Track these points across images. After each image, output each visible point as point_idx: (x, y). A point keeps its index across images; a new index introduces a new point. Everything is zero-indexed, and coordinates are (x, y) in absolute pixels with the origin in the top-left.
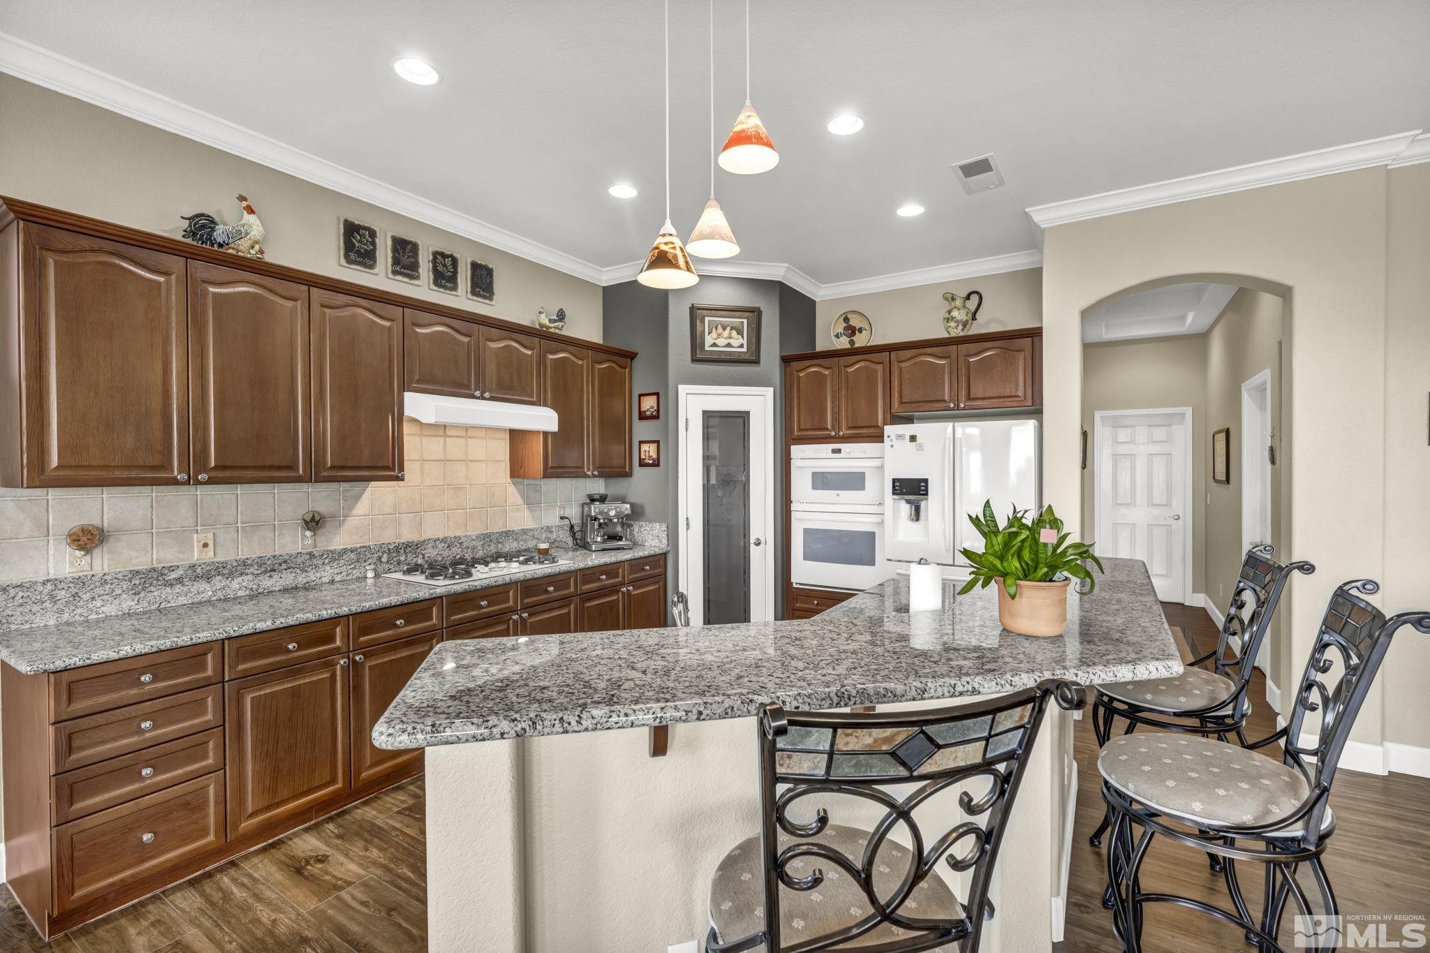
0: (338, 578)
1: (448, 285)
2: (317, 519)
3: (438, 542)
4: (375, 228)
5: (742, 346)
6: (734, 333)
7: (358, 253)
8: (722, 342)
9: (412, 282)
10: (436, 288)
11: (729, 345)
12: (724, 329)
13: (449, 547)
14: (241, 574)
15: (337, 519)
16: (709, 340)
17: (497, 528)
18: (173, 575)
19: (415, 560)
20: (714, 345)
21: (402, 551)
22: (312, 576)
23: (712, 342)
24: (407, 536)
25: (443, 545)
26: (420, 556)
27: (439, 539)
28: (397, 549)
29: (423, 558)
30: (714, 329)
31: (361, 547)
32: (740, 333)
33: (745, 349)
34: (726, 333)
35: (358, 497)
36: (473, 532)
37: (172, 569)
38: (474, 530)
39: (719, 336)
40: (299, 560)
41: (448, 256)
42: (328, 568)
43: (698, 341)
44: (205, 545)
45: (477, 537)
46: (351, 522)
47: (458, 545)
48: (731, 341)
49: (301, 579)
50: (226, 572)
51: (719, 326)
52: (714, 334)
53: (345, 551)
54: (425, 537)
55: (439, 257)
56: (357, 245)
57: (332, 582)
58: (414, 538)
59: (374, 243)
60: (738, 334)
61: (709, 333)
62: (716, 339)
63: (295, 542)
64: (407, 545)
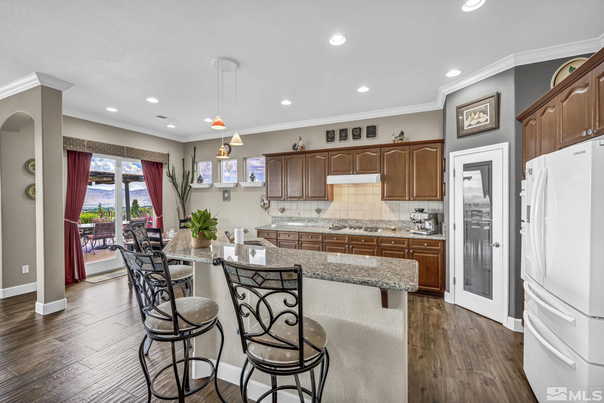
0: (324, 226)
1: (358, 137)
2: (318, 210)
3: (353, 220)
4: (334, 130)
5: (487, 120)
6: (482, 114)
7: (331, 138)
8: (474, 122)
9: (346, 141)
10: (354, 140)
11: (478, 123)
12: (475, 114)
13: (357, 222)
14: (304, 221)
15: (325, 210)
16: (466, 123)
17: (377, 218)
18: (293, 219)
19: (345, 224)
20: (470, 125)
21: (341, 221)
22: (318, 224)
23: (468, 124)
24: (343, 217)
25: (355, 221)
26: (347, 224)
27: (353, 219)
28: (340, 221)
29: (348, 224)
30: (469, 116)
31: (330, 218)
32: (485, 112)
33: (488, 122)
34: (476, 116)
35: (330, 205)
36: (366, 218)
37: (293, 218)
38: (368, 217)
39: (472, 119)
40: (315, 220)
41: (358, 128)
42: (322, 223)
43: (460, 126)
44: (298, 213)
45: (368, 221)
46: (328, 212)
47: (360, 222)
48: (480, 120)
49: (316, 225)
50: (301, 220)
51: (473, 113)
52: (469, 119)
53: (326, 219)
54: (349, 218)
55: (355, 130)
56: (330, 136)
57: (323, 226)
58: (346, 218)
59: (334, 134)
60: (484, 114)
61: (467, 119)
62: (471, 121)
63: (315, 215)
64: (343, 220)
